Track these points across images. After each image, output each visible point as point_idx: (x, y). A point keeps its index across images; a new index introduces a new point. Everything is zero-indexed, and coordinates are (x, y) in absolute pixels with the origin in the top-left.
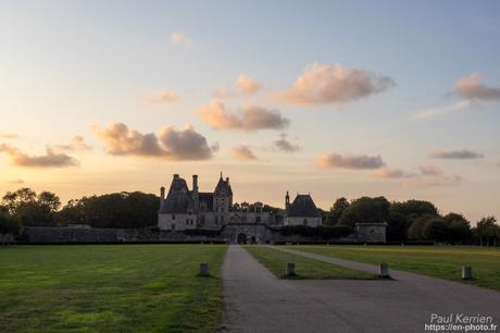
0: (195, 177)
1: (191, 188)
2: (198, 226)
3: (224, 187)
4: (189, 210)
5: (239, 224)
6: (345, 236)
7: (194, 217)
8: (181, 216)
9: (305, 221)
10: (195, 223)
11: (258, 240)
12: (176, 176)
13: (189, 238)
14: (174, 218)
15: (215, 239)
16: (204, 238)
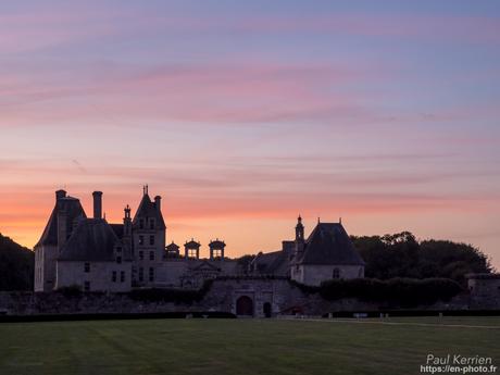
0: (97, 196)
4: (117, 254)
6: (447, 300)
7: (126, 267)
8: (100, 264)
9: (336, 273)
10: (128, 279)
11: (276, 309)
12: (61, 194)
13: (140, 308)
14: (87, 270)
15: (194, 308)
16: (171, 307)
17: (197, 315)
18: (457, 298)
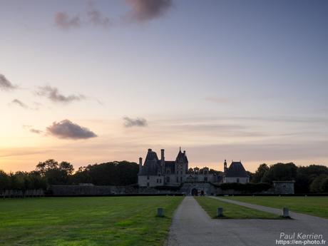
0: (163, 151)
1: (160, 158)
2: (165, 183)
3: (182, 157)
4: (159, 173)
5: (192, 182)
6: (266, 191)
7: (162, 178)
8: (153, 177)
9: (238, 181)
10: (163, 181)
11: (205, 193)
12: (150, 150)
13: (159, 192)
14: (148, 179)
15: (176, 193)
16: (169, 192)
17: (176, 195)
18: (270, 190)
